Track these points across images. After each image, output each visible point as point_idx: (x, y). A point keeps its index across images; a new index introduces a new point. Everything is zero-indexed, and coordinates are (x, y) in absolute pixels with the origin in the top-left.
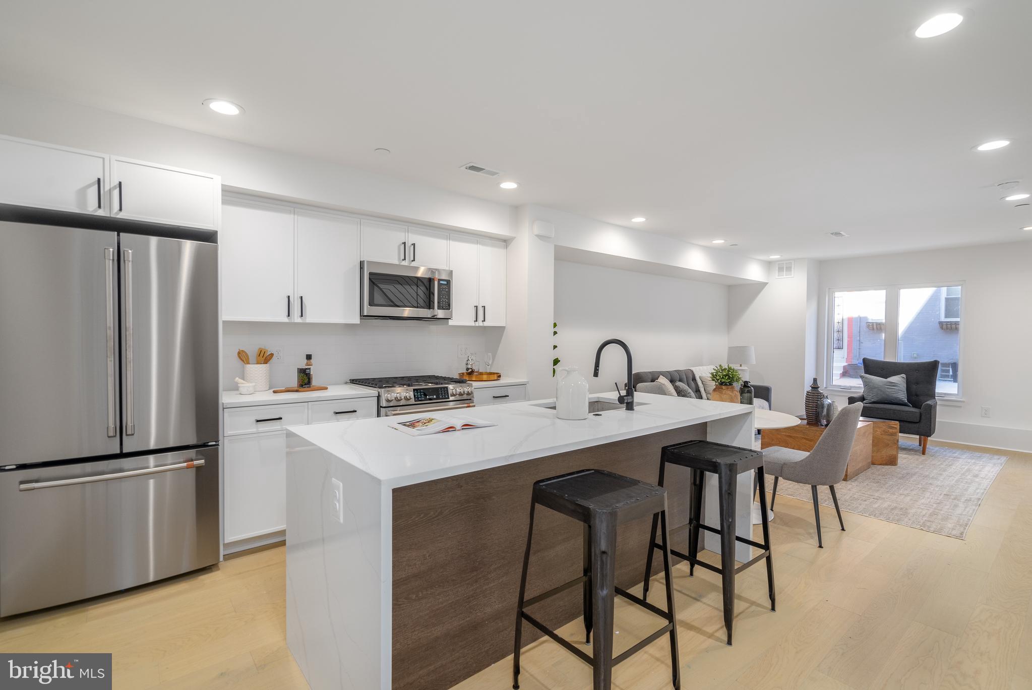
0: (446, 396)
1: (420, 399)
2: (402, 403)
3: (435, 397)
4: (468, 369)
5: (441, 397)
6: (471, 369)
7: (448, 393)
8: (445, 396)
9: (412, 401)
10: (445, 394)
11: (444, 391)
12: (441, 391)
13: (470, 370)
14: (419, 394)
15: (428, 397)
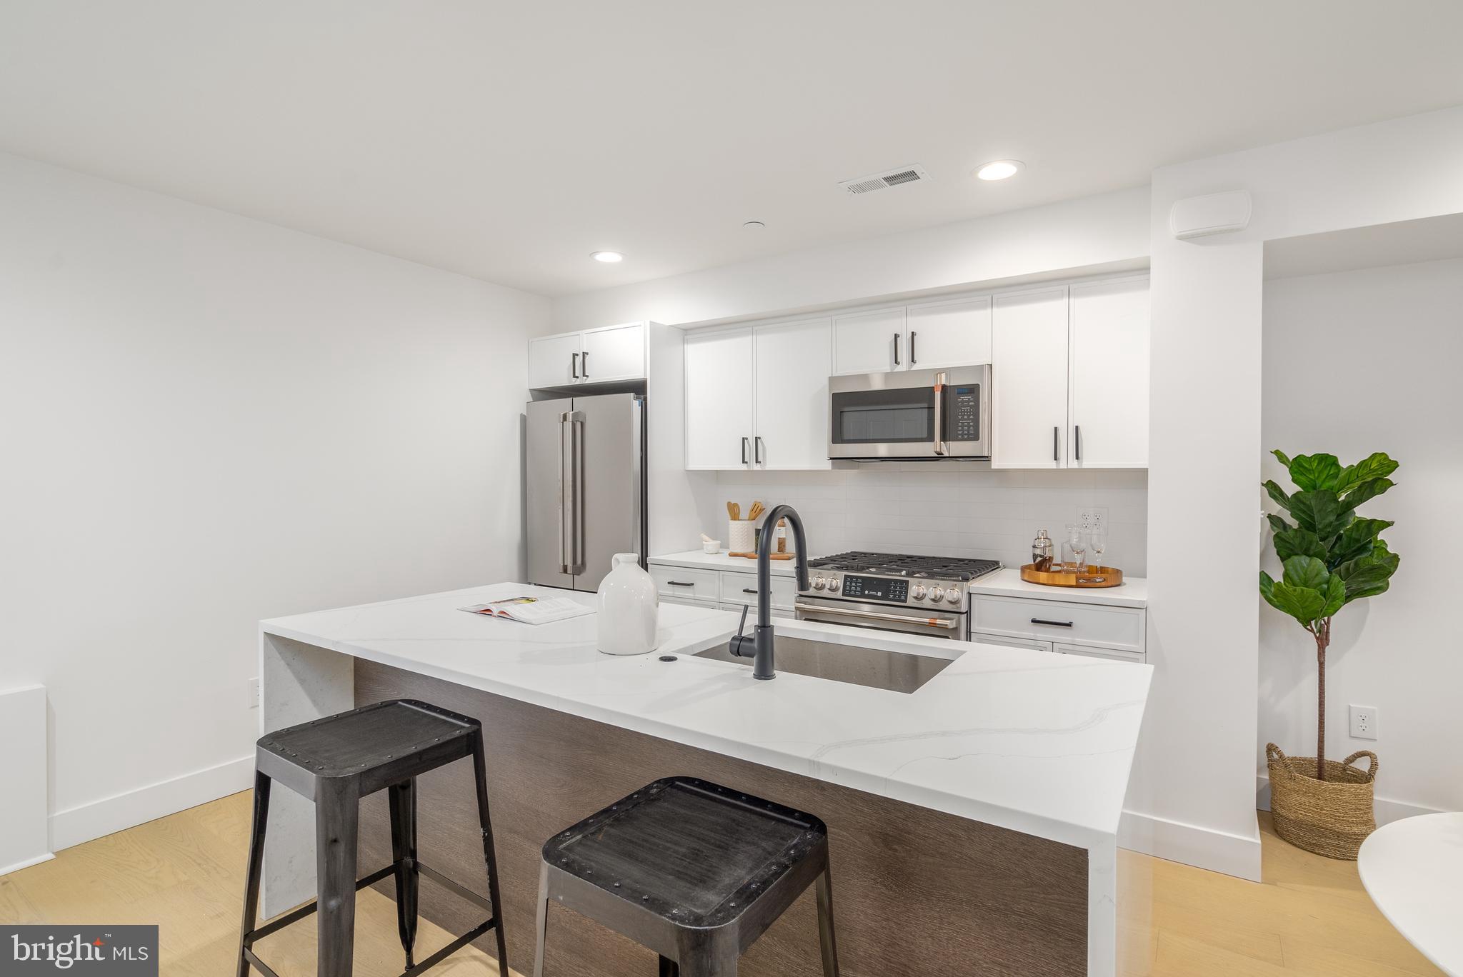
0: (903, 598)
1: (853, 593)
2: (825, 593)
3: (879, 594)
4: (1035, 556)
5: (891, 596)
6: (1041, 556)
7: (906, 593)
8: (900, 596)
9: (839, 594)
10: (901, 592)
11: (901, 588)
12: (895, 587)
13: (1039, 559)
14: (854, 584)
15: (867, 592)
